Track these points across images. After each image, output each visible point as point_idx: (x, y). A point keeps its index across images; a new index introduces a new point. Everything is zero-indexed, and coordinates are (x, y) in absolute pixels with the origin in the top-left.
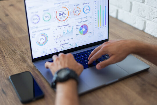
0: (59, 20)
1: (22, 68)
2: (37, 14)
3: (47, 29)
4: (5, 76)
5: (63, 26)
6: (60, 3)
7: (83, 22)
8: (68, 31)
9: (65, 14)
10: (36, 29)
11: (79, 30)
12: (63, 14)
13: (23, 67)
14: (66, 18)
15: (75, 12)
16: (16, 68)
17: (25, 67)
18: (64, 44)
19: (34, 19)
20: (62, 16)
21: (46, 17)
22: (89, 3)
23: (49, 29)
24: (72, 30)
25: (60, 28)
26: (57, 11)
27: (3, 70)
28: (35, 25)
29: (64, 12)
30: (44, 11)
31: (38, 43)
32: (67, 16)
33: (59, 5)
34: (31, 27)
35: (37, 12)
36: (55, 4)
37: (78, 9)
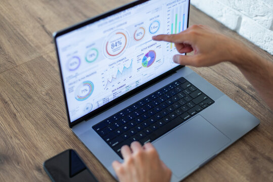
0: (111, 55)
1: (55, 140)
2: (76, 55)
3: (93, 74)
4: (31, 161)
5: (118, 62)
6: (112, 29)
7: (149, 47)
8: (125, 67)
9: (121, 44)
10: (75, 78)
11: (141, 61)
12: (118, 44)
13: (56, 138)
14: (121, 49)
15: (136, 35)
16: (44, 143)
17: (59, 138)
18: (118, 89)
19: (71, 65)
20: (115, 47)
21: (91, 55)
22: (158, 16)
23: (95, 72)
24: (131, 64)
25: (112, 66)
26: (108, 43)
27: (22, 147)
28: (73, 73)
29: (119, 40)
30: (87, 47)
31: (78, 98)
32: (123, 45)
33: (112, 31)
34: (67, 78)
35: (76, 52)
36: (105, 32)
37: (142, 31)
